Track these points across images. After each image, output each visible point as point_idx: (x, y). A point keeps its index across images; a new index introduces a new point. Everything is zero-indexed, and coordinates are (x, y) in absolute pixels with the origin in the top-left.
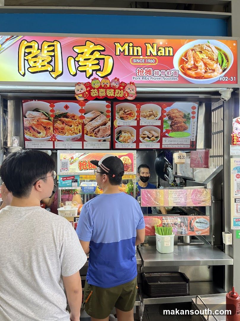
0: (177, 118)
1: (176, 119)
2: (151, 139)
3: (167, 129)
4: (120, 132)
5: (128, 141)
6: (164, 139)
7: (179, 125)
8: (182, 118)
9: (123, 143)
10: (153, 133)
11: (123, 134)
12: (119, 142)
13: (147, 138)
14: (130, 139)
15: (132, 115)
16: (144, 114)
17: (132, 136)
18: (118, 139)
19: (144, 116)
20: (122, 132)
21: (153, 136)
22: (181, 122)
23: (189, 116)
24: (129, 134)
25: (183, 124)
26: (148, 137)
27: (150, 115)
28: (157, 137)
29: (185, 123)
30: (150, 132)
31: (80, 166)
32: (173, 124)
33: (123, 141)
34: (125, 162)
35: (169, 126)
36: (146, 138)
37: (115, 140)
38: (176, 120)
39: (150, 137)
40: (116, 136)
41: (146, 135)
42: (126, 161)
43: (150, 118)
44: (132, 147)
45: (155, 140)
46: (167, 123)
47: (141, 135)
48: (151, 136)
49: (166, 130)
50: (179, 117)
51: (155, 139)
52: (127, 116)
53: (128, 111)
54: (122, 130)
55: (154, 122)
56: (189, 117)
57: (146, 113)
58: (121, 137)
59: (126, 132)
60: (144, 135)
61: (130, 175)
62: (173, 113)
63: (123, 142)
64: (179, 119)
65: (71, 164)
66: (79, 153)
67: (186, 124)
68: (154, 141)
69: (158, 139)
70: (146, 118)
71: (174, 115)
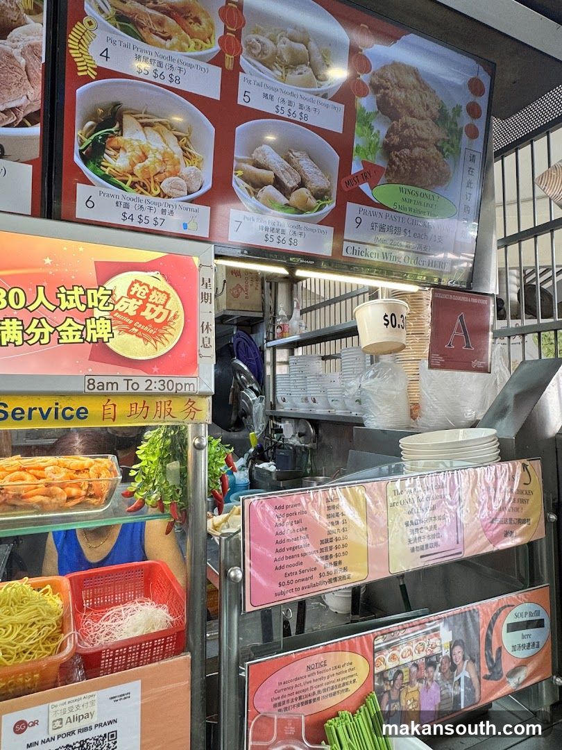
0: (411, 114)
1: (410, 120)
2: (294, 198)
3: (371, 159)
4: (111, 118)
5: (166, 185)
6: (352, 209)
7: (417, 152)
8: (431, 122)
9: (133, 194)
10: (306, 164)
11: (132, 135)
12: (106, 178)
13: (270, 190)
14: (176, 174)
15: (195, 27)
16: (262, 39)
17: (187, 155)
18: (94, 154)
19: (263, 52)
20: (127, 120)
21: (302, 184)
22: (427, 140)
23: (457, 119)
24: (173, 141)
25: (433, 150)
26: (278, 183)
27: (295, 61)
28: (320, 195)
29: (440, 149)
30: (288, 160)
32: (396, 140)
33: (131, 179)
34: (142, 308)
35: (380, 145)
36: (266, 188)
37: (77, 160)
38: (406, 126)
39: (290, 186)
40: (80, 134)
41: (267, 169)
42: (149, 306)
43: (293, 76)
44: (185, 226)
45: (310, 209)
46: (371, 128)
47: (244, 161)
48: (295, 184)
49: (364, 162)
50: (423, 113)
51: (313, 202)
52: (160, 23)
54: (126, 103)
55: (312, 106)
56: (456, 124)
57: (274, 42)
58: (117, 149)
59: (149, 125)
60: (258, 165)
61: (177, 395)
62: (400, 86)
63: (133, 186)
67: (443, 153)
68: (308, 214)
69: (325, 205)
70: (272, 70)
71: (400, 95)
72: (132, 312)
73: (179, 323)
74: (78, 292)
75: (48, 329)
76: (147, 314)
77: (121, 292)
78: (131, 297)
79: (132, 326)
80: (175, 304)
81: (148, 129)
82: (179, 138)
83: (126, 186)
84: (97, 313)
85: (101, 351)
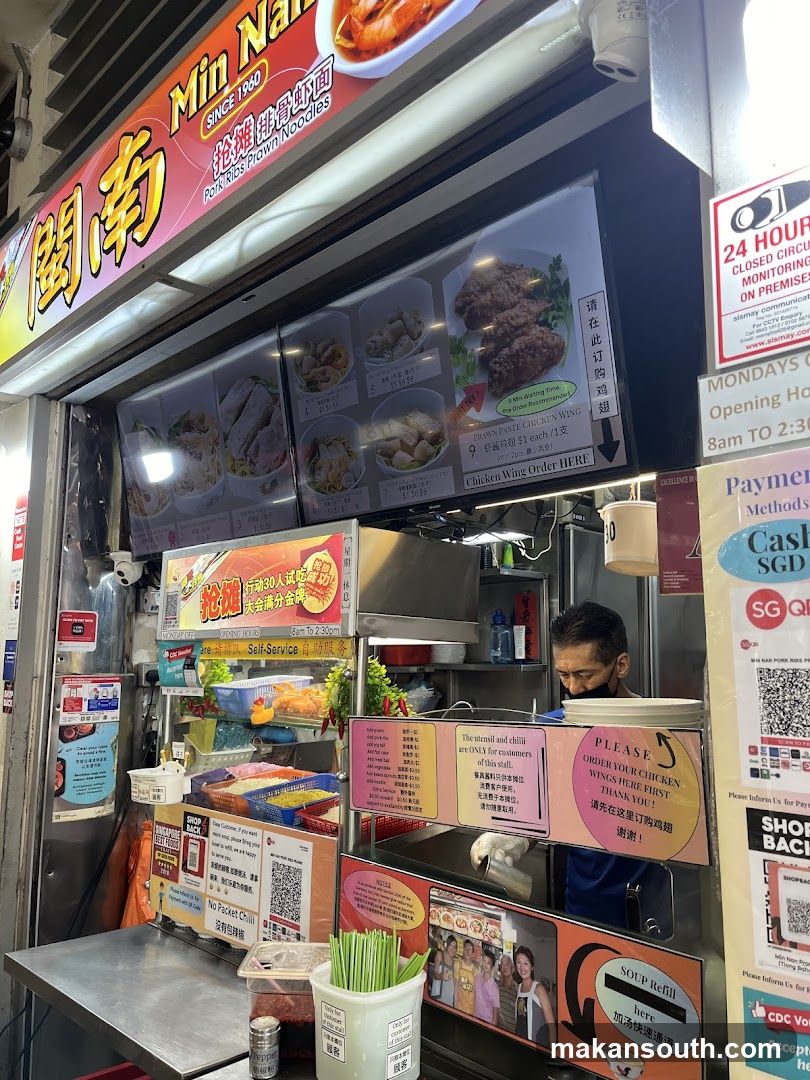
0: (502, 309)
2: (417, 453)
3: (471, 381)
5: (343, 482)
7: (517, 345)
8: (525, 302)
9: (330, 495)
10: (420, 419)
11: (324, 455)
12: (317, 489)
13: (400, 454)
14: (347, 470)
15: (340, 361)
16: (373, 338)
17: (349, 454)
19: (376, 348)
20: (322, 447)
21: (420, 438)
22: (526, 324)
23: (559, 274)
24: (342, 448)
25: (536, 331)
26: (404, 446)
27: (397, 336)
28: (436, 440)
29: (544, 323)
30: (406, 423)
31: (204, 606)
32: (492, 346)
33: (328, 485)
34: (318, 577)
35: (477, 362)
36: (396, 455)
38: (500, 325)
39: (411, 444)
42: (322, 575)
43: (398, 350)
44: (357, 506)
45: (429, 457)
46: (465, 352)
49: (465, 390)
50: (514, 298)
51: (432, 449)
52: (324, 373)
53: (325, 349)
54: (318, 436)
55: (414, 366)
56: (558, 281)
57: (381, 334)
58: (320, 469)
59: (330, 444)
61: (333, 638)
62: (483, 291)
63: (329, 490)
64: (516, 311)
65: (185, 599)
66: (204, 556)
67: (549, 326)
68: (431, 462)
69: (440, 448)
70: (383, 357)
71: (486, 299)
72: (313, 581)
73: (336, 582)
74: (293, 572)
75: (282, 598)
76: (321, 582)
77: (310, 569)
78: (314, 570)
79: (313, 590)
80: (334, 571)
81: (330, 447)
82: (343, 444)
83: (327, 492)
84: (300, 585)
85: (301, 611)
